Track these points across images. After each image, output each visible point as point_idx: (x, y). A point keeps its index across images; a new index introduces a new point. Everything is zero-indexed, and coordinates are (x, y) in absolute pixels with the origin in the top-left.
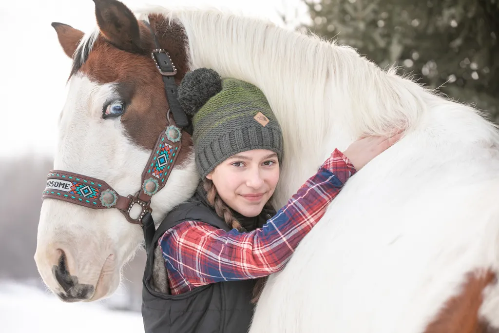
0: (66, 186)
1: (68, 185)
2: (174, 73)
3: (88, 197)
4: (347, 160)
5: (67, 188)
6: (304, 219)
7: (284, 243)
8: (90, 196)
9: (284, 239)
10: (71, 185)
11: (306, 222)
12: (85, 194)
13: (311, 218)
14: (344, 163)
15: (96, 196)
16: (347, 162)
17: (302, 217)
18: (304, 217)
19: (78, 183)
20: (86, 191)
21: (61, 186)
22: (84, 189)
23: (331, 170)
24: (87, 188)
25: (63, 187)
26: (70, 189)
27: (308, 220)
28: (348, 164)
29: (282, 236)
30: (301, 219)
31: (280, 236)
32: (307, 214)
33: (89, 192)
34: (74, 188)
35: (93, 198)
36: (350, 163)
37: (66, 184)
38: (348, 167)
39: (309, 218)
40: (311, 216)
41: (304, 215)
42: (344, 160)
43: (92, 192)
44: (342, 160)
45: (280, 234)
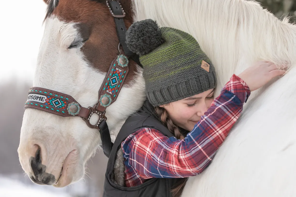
0: (42, 99)
1: (43, 98)
2: (124, 16)
3: (58, 107)
4: (244, 83)
5: (43, 100)
6: (214, 131)
7: (200, 150)
8: (60, 107)
9: (200, 147)
10: (46, 98)
11: (215, 133)
12: (56, 105)
13: (219, 130)
14: (242, 86)
15: (65, 107)
16: (244, 85)
17: (212, 129)
18: (214, 130)
19: (51, 96)
20: (57, 103)
21: (38, 99)
22: (56, 102)
23: (233, 91)
24: (58, 101)
25: (40, 100)
26: (45, 101)
27: (217, 132)
28: (245, 86)
29: (198, 145)
30: (212, 131)
31: (197, 145)
32: (217, 127)
33: (59, 104)
34: (48, 100)
35: (62, 108)
36: (246, 86)
37: (42, 98)
38: (245, 89)
39: (218, 130)
40: (219, 129)
41: (214, 128)
42: (242, 83)
43: (61, 104)
44: (240, 83)
45: (197, 143)
